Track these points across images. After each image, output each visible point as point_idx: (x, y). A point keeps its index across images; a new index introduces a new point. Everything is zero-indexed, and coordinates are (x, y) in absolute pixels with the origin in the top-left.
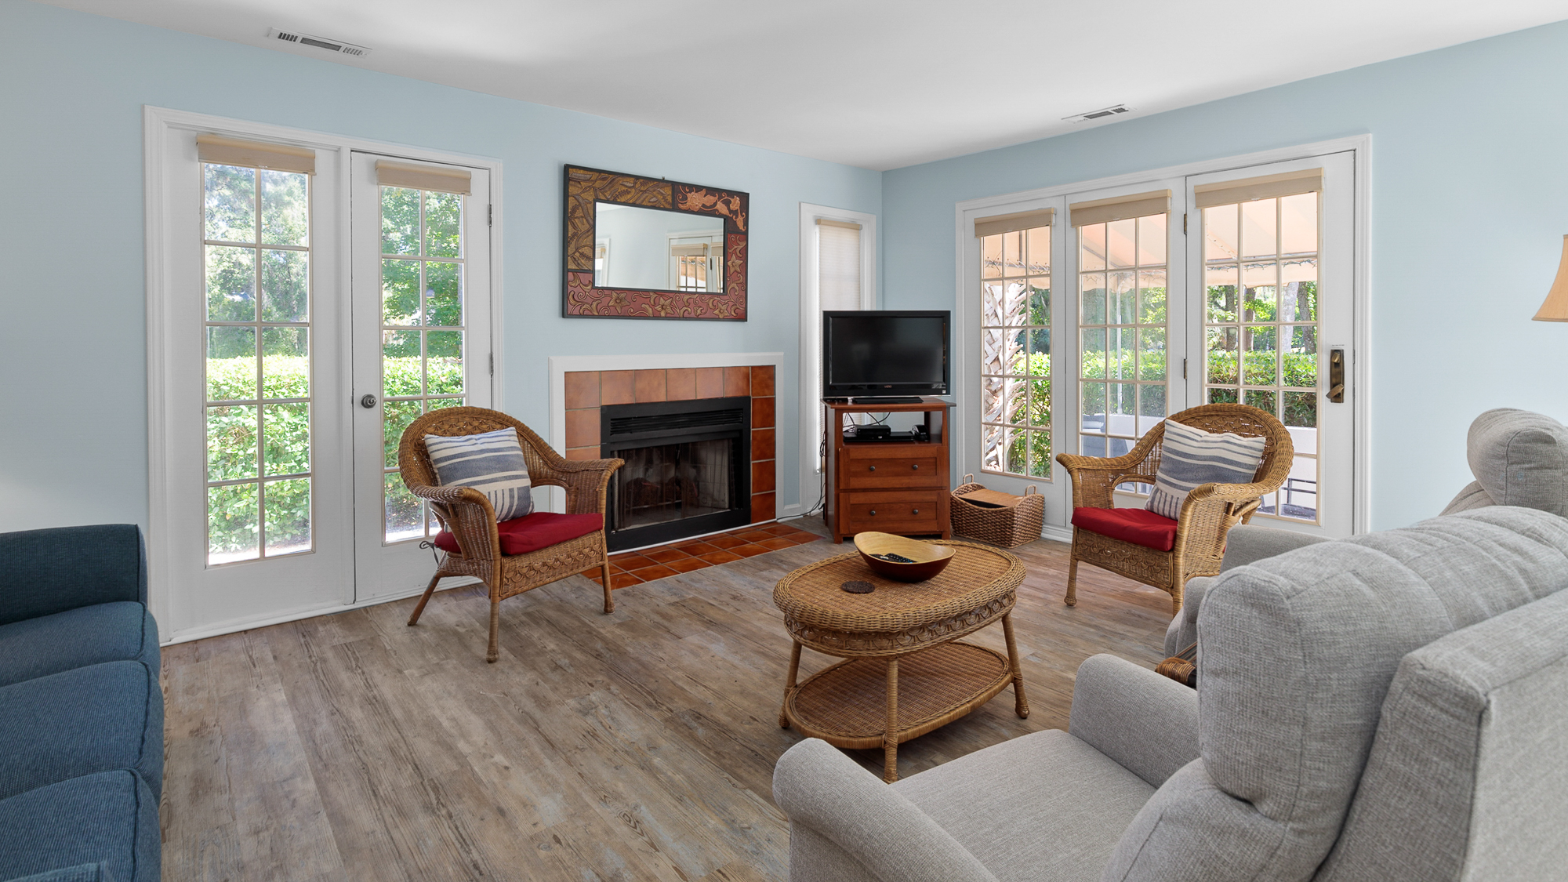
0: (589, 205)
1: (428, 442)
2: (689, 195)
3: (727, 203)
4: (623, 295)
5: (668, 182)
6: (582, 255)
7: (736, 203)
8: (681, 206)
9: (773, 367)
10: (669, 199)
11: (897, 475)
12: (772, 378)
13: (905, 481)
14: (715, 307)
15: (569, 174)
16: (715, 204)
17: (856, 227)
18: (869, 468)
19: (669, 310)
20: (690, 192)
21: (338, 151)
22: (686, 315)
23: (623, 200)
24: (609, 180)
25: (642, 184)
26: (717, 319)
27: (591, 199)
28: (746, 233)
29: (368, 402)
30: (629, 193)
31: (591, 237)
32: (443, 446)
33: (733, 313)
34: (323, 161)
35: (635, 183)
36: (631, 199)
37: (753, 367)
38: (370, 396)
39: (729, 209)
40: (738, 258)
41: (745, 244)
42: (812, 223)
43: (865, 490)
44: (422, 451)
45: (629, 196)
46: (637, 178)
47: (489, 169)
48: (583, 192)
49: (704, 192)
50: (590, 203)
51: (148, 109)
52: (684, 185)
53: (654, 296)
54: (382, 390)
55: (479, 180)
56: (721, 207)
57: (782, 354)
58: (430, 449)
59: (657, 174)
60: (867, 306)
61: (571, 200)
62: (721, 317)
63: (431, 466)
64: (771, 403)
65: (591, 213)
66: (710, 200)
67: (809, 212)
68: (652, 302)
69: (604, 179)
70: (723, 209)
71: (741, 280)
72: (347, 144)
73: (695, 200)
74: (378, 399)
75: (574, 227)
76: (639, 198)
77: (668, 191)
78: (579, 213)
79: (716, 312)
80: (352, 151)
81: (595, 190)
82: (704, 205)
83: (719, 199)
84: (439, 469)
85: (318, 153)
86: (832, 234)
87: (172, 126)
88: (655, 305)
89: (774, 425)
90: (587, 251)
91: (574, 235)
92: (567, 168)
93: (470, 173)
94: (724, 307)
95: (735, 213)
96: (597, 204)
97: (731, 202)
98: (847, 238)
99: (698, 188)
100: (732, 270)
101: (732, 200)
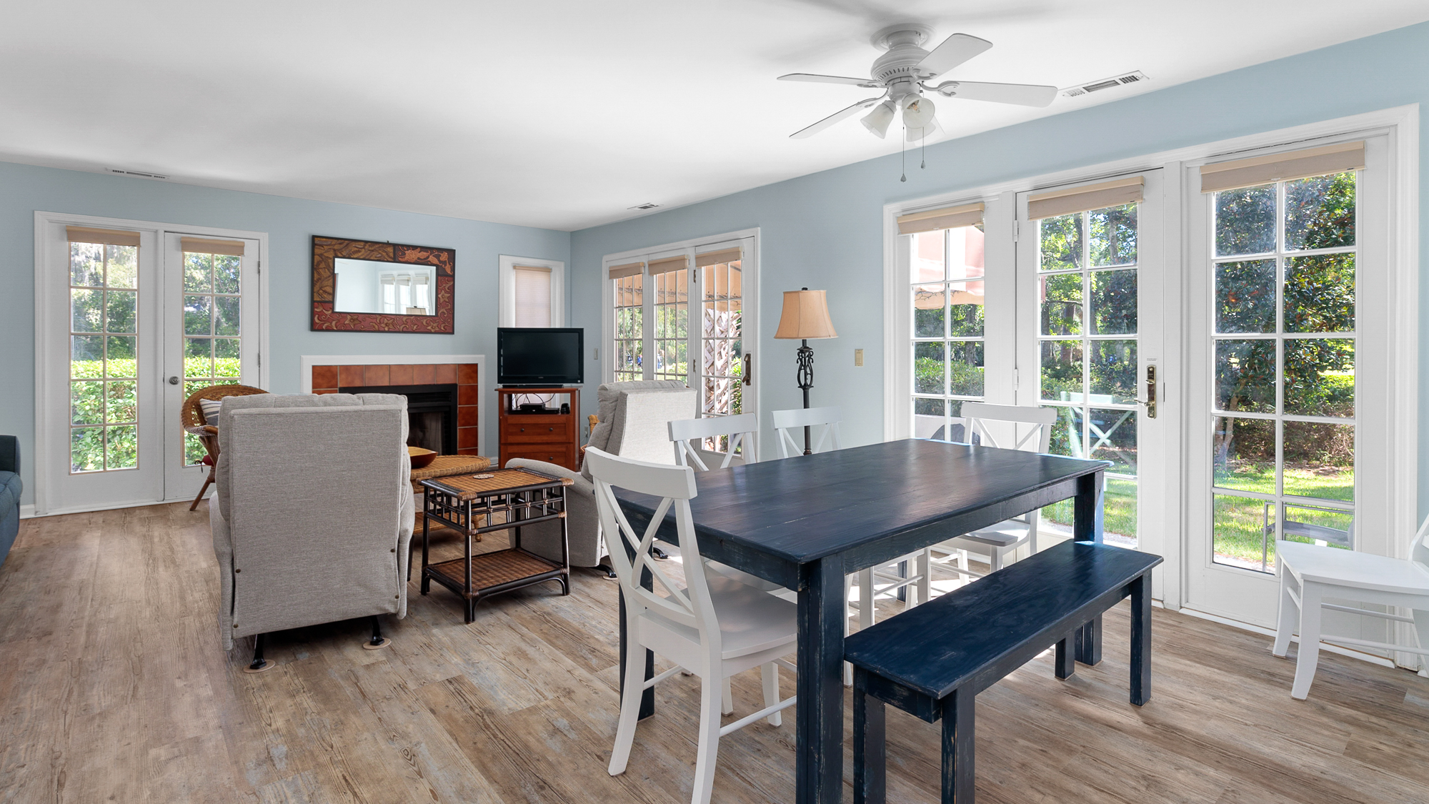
0: (330, 261)
1: (202, 403)
2: (406, 252)
3: (438, 257)
4: (356, 317)
5: (391, 244)
6: (325, 292)
7: (444, 257)
8: (400, 259)
9: (476, 365)
10: (392, 255)
11: (539, 434)
12: (476, 372)
13: (545, 438)
14: (428, 325)
15: (315, 241)
16: (428, 257)
17: (547, 270)
18: (521, 429)
19: (391, 327)
20: (408, 250)
21: (156, 232)
22: (405, 329)
23: (355, 256)
24: (345, 244)
25: (369, 246)
26: (430, 333)
27: (331, 256)
28: (453, 276)
29: (174, 381)
30: (359, 252)
31: (331, 281)
32: (210, 406)
33: (442, 328)
34: (146, 239)
35: (365, 245)
36: (362, 255)
37: (459, 365)
38: (176, 377)
39: (439, 260)
40: (446, 292)
41: (452, 283)
42: (511, 268)
43: (518, 444)
44: (199, 408)
45: (360, 254)
46: (366, 242)
47: (259, 240)
48: (325, 252)
49: (419, 249)
50: (330, 258)
51: (36, 212)
52: (403, 246)
53: (379, 317)
54: (183, 374)
55: (250, 248)
56: (432, 259)
57: (483, 356)
58: (203, 407)
59: (384, 240)
60: (557, 324)
61: (316, 257)
62: (433, 331)
63: (204, 418)
64: (475, 389)
65: (331, 265)
66: (423, 255)
67: (506, 262)
68: (378, 321)
69: (340, 244)
70: (435, 261)
71: (449, 307)
72: (162, 227)
73: (410, 254)
74: (180, 379)
75: (319, 274)
76: (368, 255)
77: (390, 250)
78: (322, 265)
79: (429, 328)
80: (165, 232)
81: (335, 250)
82: (419, 258)
83: (431, 254)
84: (208, 419)
85: (142, 233)
86: (526, 277)
87: (51, 222)
88: (380, 323)
89: (477, 403)
90: (329, 289)
91: (319, 279)
92: (314, 237)
93: (244, 243)
94: (435, 325)
95: (444, 263)
96: (336, 259)
97: (440, 256)
98: (540, 278)
99: (414, 247)
100: (442, 300)
101: (442, 255)
